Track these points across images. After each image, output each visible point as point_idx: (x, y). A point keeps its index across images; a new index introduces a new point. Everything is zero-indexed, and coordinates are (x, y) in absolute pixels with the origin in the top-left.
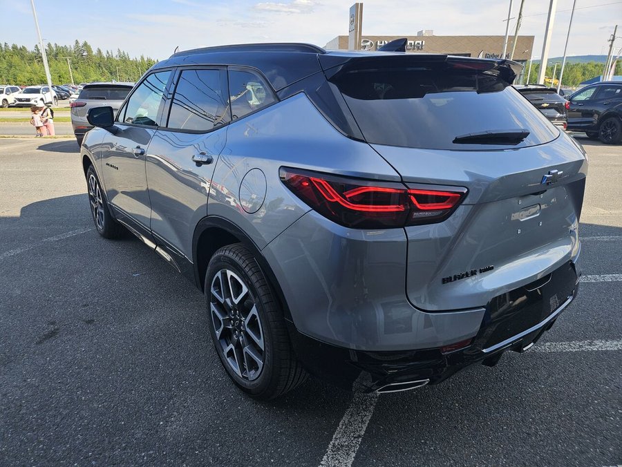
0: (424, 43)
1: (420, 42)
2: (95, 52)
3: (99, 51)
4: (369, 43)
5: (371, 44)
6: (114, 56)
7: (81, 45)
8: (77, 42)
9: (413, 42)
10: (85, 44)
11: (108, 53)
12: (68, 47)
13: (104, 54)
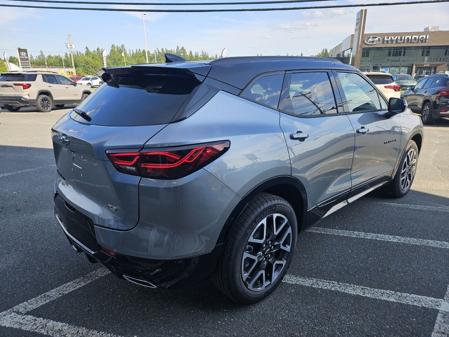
0: (428, 38)
1: (425, 37)
2: (188, 53)
3: (191, 52)
4: (377, 39)
5: (379, 40)
6: (199, 55)
7: (180, 49)
8: (178, 47)
9: (417, 37)
10: (183, 48)
11: (196, 53)
12: (173, 50)
13: (194, 55)
